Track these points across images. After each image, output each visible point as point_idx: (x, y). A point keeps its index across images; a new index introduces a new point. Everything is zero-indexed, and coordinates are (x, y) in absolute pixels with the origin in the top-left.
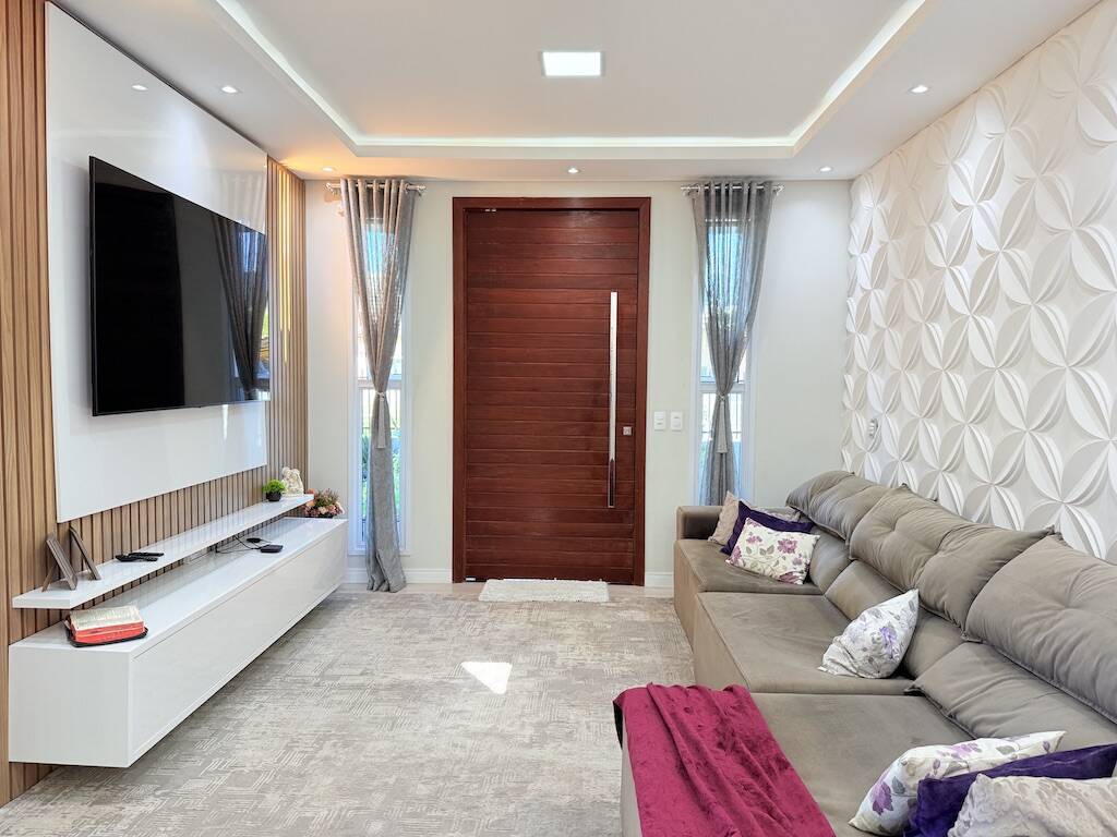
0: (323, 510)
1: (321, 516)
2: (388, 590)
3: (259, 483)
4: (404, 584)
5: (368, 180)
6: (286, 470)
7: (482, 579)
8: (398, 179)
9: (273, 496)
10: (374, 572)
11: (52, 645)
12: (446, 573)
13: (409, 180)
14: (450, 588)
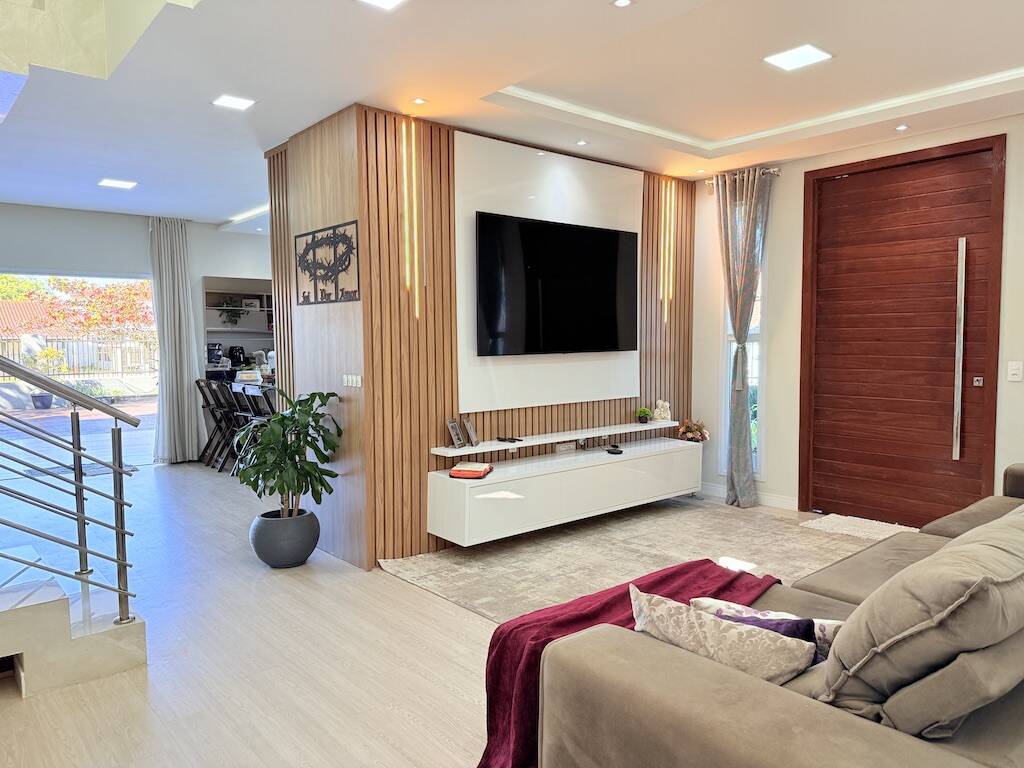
0: (690, 435)
1: (689, 440)
2: (738, 506)
3: (633, 409)
4: (756, 504)
5: (733, 173)
6: (660, 402)
7: (826, 513)
8: (754, 168)
9: (643, 419)
10: (730, 490)
11: (443, 476)
12: (792, 501)
13: (762, 166)
14: (796, 515)
